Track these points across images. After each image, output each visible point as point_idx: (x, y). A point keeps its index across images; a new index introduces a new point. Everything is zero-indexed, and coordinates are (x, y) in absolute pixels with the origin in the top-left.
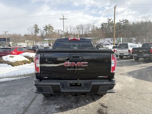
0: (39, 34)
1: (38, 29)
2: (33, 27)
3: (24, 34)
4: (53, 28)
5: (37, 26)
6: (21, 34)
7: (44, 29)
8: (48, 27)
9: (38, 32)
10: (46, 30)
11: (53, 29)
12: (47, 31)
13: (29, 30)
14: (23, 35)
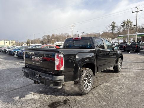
0: (116, 31)
1: (115, 26)
2: (111, 25)
3: (103, 32)
4: (131, 22)
5: (115, 23)
6: (100, 33)
7: (122, 25)
8: (126, 22)
9: (115, 29)
10: (123, 26)
11: (132, 24)
12: (125, 27)
13: (106, 28)
14: (101, 33)
